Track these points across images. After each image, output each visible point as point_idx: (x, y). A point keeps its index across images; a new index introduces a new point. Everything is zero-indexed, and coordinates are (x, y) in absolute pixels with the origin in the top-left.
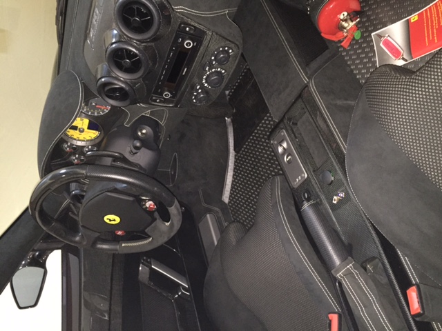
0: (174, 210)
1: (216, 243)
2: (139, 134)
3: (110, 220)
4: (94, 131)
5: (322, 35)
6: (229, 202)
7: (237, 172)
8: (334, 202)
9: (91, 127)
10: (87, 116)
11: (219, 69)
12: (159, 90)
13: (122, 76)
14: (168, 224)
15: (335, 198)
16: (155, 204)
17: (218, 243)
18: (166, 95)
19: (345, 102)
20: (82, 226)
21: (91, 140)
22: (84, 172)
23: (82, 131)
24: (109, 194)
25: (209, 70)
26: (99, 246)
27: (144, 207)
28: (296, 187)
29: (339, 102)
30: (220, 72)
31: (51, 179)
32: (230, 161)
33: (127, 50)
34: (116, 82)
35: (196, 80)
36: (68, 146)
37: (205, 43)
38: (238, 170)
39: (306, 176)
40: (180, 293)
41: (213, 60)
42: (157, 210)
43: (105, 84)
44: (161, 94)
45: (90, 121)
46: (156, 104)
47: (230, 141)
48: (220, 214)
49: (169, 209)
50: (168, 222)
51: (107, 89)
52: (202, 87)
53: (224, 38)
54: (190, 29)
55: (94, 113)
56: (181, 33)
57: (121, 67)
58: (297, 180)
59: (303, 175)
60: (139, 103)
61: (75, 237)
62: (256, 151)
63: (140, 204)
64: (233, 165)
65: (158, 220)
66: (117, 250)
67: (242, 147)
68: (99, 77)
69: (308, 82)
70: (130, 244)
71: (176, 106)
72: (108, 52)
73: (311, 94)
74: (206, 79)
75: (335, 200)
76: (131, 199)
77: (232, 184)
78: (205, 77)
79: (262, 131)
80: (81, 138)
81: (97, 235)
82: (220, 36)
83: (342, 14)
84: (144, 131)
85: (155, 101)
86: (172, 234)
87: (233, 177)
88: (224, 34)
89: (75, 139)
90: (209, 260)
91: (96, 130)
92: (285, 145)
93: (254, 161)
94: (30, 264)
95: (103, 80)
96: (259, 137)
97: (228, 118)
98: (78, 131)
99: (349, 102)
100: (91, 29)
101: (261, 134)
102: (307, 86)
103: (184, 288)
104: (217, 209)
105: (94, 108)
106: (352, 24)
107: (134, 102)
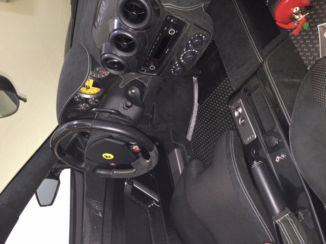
0: (154, 154)
1: (181, 172)
2: (130, 92)
3: (107, 157)
4: (97, 88)
5: (277, 23)
6: (192, 140)
7: (199, 119)
8: (276, 160)
9: (95, 85)
10: (92, 78)
11: (193, 50)
12: (147, 64)
13: (120, 53)
14: (148, 161)
15: (278, 157)
16: (140, 148)
17: (182, 172)
18: (151, 68)
19: (291, 80)
20: (86, 158)
21: (94, 94)
22: (90, 124)
23: (88, 88)
24: (107, 139)
25: (186, 50)
26: (98, 172)
27: (131, 149)
28: (246, 144)
29: (286, 80)
30: (194, 52)
31: (67, 128)
32: (194, 110)
33: (125, 35)
34: (115, 58)
35: (175, 57)
36: (78, 98)
37: (185, 31)
38: (200, 117)
39: (256, 137)
40: (152, 205)
41: (190, 44)
42: (141, 151)
43: (107, 59)
44: (148, 66)
45: (94, 81)
46: (144, 73)
47: (196, 95)
48: (185, 150)
49: (150, 153)
50: (148, 159)
51: (108, 62)
52: (180, 63)
53: (199, 27)
54: (174, 20)
55: (97, 76)
56: (167, 23)
57: (120, 48)
58: (248, 139)
59: (253, 136)
60: (131, 72)
61: (81, 165)
62: (215, 105)
63: (128, 147)
64: (196, 113)
65: (140, 158)
66: (110, 175)
67: (204, 101)
68: (103, 52)
69: (263, 62)
70: (119, 172)
71: (158, 75)
72: (111, 37)
73: (264, 72)
74: (183, 57)
75: (278, 159)
76: (123, 143)
77: (195, 127)
78: (182, 55)
79: (221, 90)
80: (87, 92)
81: (96, 164)
82: (197, 25)
83: (295, 9)
84: (133, 91)
85: (143, 71)
86: (151, 169)
87: (196, 122)
88: (200, 25)
89: (83, 93)
90: (175, 185)
91: (98, 87)
92: (240, 110)
93: (213, 113)
94: (49, 178)
95: (106, 55)
96: (218, 95)
97: (195, 77)
98: (85, 88)
99: (295, 80)
100: (99, 16)
101: (220, 93)
102: (261, 66)
103: (156, 202)
104: (183, 145)
105: (98, 72)
106: (302, 17)
107: (128, 71)
